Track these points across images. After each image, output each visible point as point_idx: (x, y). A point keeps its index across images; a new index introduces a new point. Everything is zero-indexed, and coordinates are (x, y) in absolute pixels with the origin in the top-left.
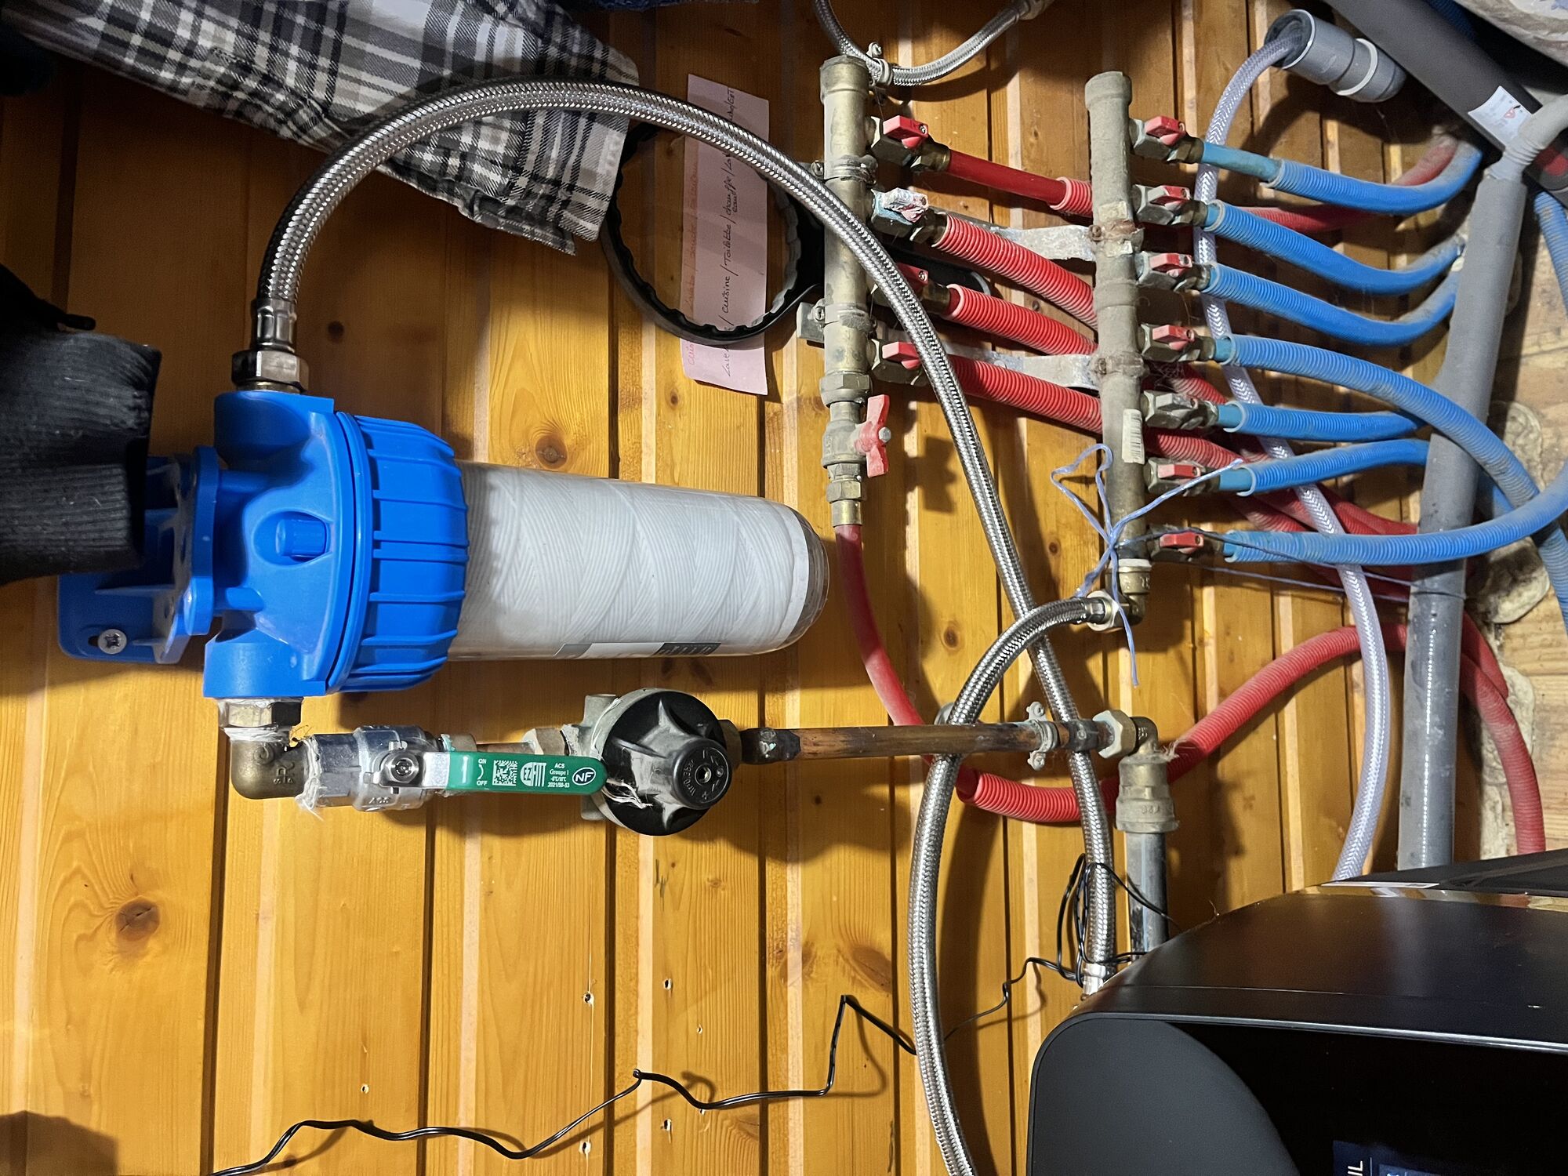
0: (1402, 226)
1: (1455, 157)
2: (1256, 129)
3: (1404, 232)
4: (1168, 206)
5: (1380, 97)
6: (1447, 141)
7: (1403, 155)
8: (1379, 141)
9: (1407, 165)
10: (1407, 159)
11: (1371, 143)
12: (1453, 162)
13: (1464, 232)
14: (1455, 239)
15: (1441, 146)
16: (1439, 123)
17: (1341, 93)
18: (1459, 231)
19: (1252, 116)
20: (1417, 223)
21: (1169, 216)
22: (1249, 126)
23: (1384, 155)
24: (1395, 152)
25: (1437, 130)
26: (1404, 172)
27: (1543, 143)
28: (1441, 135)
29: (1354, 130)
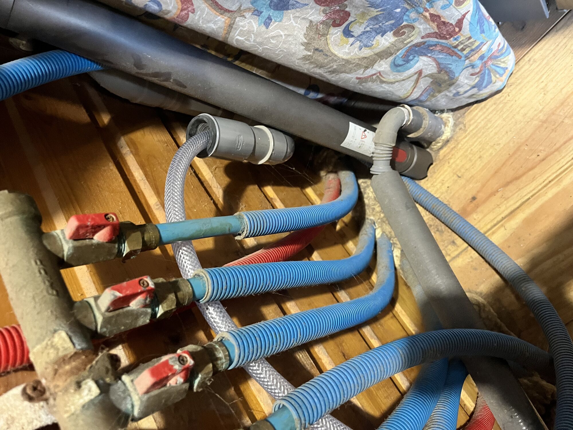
0: (338, 227)
1: (341, 180)
2: (220, 206)
3: (341, 229)
4: (135, 305)
5: (285, 157)
6: (332, 176)
7: (315, 191)
8: (299, 189)
9: (320, 196)
10: (318, 193)
11: (295, 190)
12: (342, 183)
13: (370, 216)
14: (367, 221)
15: (330, 179)
16: (321, 169)
17: (260, 163)
18: (367, 216)
19: (212, 199)
20: (344, 222)
21: (146, 314)
22: (213, 206)
23: (305, 195)
24: (309, 191)
25: (323, 173)
26: (321, 200)
27: (393, 142)
28: (326, 175)
29: (282, 188)
